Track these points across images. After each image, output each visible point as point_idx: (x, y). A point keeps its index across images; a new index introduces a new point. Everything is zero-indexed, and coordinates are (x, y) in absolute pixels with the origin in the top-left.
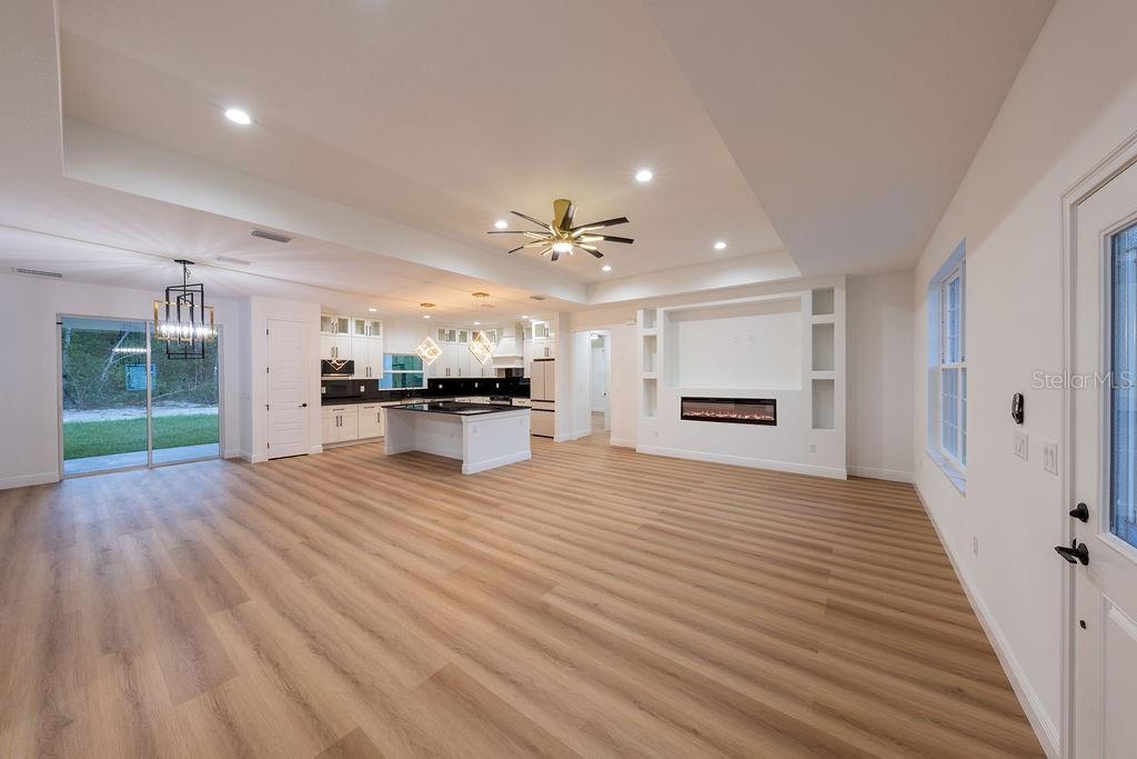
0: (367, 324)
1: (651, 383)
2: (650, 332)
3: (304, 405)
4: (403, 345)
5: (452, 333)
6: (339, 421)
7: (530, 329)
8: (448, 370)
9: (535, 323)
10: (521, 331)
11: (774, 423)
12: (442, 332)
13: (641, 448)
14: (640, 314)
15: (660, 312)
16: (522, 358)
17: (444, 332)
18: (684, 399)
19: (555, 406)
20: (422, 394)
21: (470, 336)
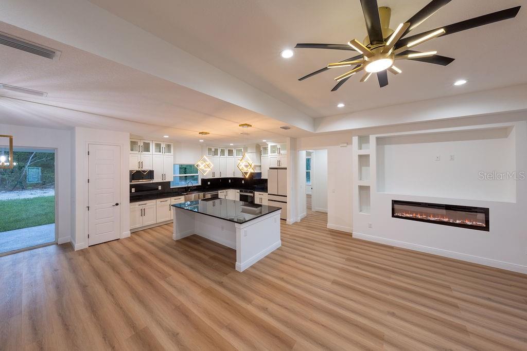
0: (163, 146)
1: (364, 189)
2: (363, 152)
3: (117, 204)
4: (187, 158)
5: (216, 150)
6: (143, 212)
7: (266, 149)
8: (214, 173)
9: (270, 144)
10: (260, 149)
11: (487, 228)
12: (210, 150)
13: (356, 235)
14: (355, 139)
15: (373, 139)
16: (260, 166)
17: (211, 149)
18: (395, 202)
19: (288, 199)
20: (198, 189)
21: (226, 153)
